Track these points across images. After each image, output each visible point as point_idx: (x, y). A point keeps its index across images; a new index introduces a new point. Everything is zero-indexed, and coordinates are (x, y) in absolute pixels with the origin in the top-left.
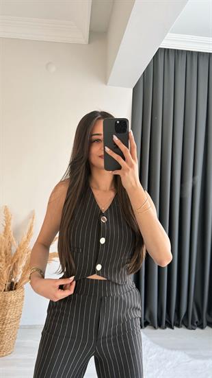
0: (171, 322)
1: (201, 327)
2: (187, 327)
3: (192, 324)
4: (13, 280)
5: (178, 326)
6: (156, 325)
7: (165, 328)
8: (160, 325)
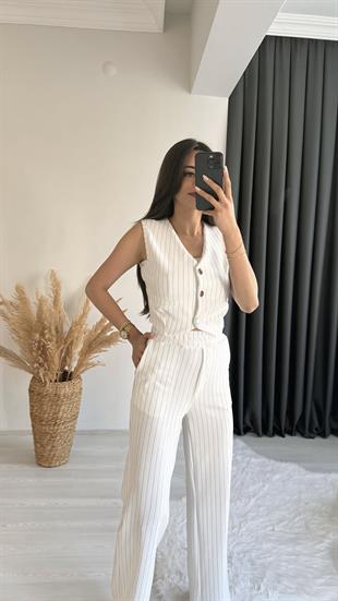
0: (281, 427)
1: (323, 435)
2: (303, 435)
3: (310, 431)
4: (66, 368)
6: (261, 432)
7: (273, 435)
8: (265, 432)
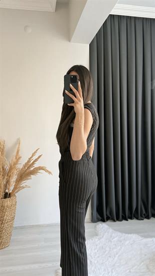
0: (125, 216)
1: (148, 218)
3: (141, 216)
4: (7, 191)
5: (131, 218)
6: (115, 219)
7: (122, 220)
8: (118, 219)
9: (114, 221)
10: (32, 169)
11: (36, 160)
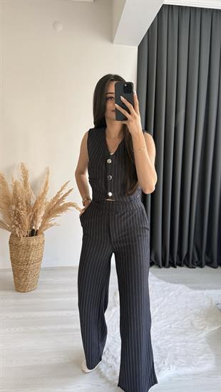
0: (174, 262)
2: (188, 266)
3: (193, 263)
5: (180, 265)
6: (161, 265)
7: (169, 267)
8: (164, 265)
9: (160, 267)
10: (61, 205)
11: (66, 195)
